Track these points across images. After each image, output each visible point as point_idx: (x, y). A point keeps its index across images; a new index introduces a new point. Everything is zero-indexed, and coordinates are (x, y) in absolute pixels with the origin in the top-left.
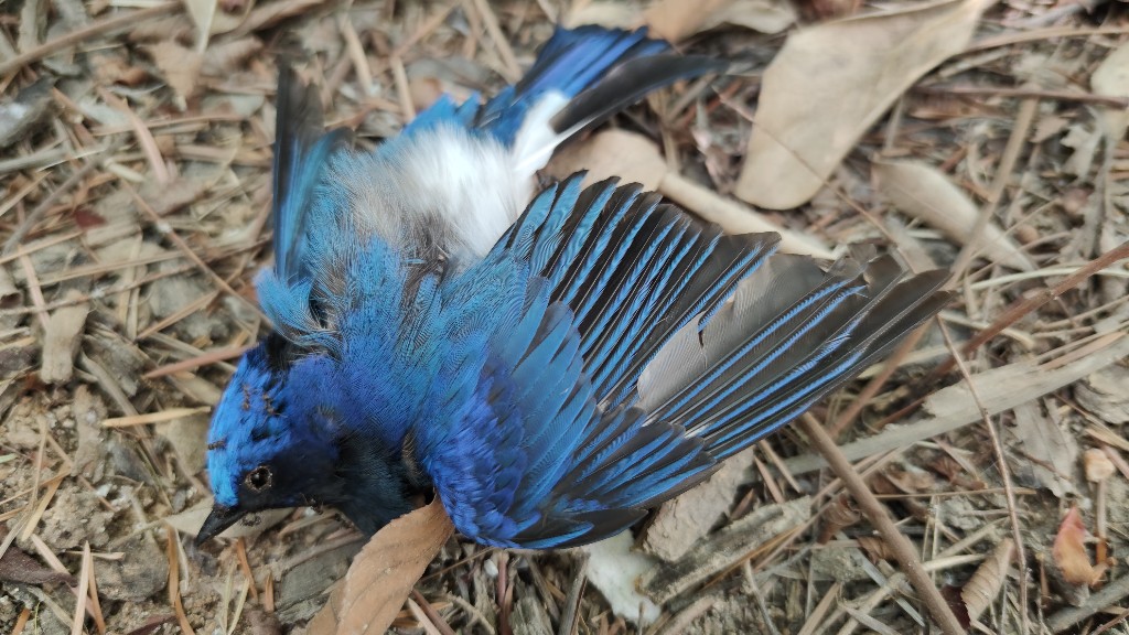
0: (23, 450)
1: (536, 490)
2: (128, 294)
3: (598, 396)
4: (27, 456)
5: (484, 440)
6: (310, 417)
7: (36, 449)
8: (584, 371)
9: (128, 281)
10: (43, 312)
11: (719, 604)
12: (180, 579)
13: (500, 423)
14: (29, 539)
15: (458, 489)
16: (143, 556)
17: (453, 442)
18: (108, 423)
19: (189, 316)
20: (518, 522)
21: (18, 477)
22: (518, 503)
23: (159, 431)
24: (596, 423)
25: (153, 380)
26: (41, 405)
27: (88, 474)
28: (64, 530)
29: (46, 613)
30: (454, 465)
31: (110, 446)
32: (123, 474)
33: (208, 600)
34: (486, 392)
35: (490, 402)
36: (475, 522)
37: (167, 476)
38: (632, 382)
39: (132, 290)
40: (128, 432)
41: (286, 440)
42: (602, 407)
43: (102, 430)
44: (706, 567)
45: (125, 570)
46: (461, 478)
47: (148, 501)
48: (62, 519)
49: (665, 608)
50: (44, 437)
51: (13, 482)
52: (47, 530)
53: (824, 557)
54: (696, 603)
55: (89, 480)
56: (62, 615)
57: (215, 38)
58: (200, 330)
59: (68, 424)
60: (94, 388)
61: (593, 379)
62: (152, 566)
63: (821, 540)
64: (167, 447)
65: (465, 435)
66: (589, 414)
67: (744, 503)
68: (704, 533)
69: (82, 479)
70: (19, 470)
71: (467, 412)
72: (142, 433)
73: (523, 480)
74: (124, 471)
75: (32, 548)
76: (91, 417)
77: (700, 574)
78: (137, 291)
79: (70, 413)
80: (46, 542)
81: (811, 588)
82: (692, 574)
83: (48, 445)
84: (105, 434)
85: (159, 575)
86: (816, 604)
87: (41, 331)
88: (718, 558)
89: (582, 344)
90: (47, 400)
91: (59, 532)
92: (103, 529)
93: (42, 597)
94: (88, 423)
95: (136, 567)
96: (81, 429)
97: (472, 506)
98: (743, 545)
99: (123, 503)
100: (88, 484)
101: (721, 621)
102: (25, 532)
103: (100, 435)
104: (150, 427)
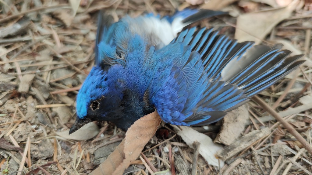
0: (9, 113)
1: (191, 104)
2: (47, 72)
3: (209, 77)
4: (10, 115)
5: (173, 89)
6: (115, 83)
7: (13, 112)
8: (204, 70)
9: (48, 69)
10: (20, 75)
11: (243, 162)
12: (58, 154)
13: (179, 84)
14: (8, 136)
15: (165, 104)
16: (46, 145)
17: (163, 90)
18: (38, 106)
19: (66, 79)
20: (185, 115)
21: (6, 120)
22: (185, 108)
23: (54, 110)
24: (209, 85)
25: (54, 95)
26: (16, 101)
27: (30, 120)
28: (21, 134)
29: (11, 160)
30: (163, 97)
31: (37, 114)
32: (41, 123)
33: (68, 160)
34: (173, 75)
35: (175, 78)
36: (171, 115)
37: (55, 124)
38: (220, 73)
39: (49, 71)
40: (44, 110)
41: (107, 90)
42: (211, 80)
43: (35, 109)
44: (239, 147)
45: (40, 148)
46: (166, 101)
47: (48, 131)
48: (21, 130)
49: (226, 163)
50: (17, 109)
51: (5, 121)
52: (15, 134)
53: (275, 148)
54: (236, 161)
55: (30, 122)
56: (17, 160)
57: (78, 14)
58: (69, 83)
59: (24, 106)
60: (34, 97)
61: (207, 73)
62: (49, 149)
63: (273, 142)
64: (56, 115)
65: (167, 88)
66: (207, 82)
67: (248, 130)
68: (237, 137)
69: (27, 122)
70: (7, 118)
71: (167, 81)
72: (48, 110)
73: (187, 101)
74: (41, 121)
75: (9, 139)
76: (33, 104)
77: (237, 150)
78: (50, 72)
79: (26, 103)
80: (14, 138)
81: (273, 158)
82: (235, 149)
83: (17, 112)
84: (36, 110)
85: (51, 152)
86: (275, 162)
87: (19, 81)
88: (243, 144)
89: (203, 62)
90: (18, 100)
91: (19, 135)
92: (33, 137)
93: (10, 155)
94: (31, 106)
95: (44, 148)
96: (29, 108)
97: (170, 110)
98: (250, 140)
99: (40, 131)
100: (29, 124)
101: (244, 168)
102: (8, 133)
103: (35, 111)
104: (51, 108)
